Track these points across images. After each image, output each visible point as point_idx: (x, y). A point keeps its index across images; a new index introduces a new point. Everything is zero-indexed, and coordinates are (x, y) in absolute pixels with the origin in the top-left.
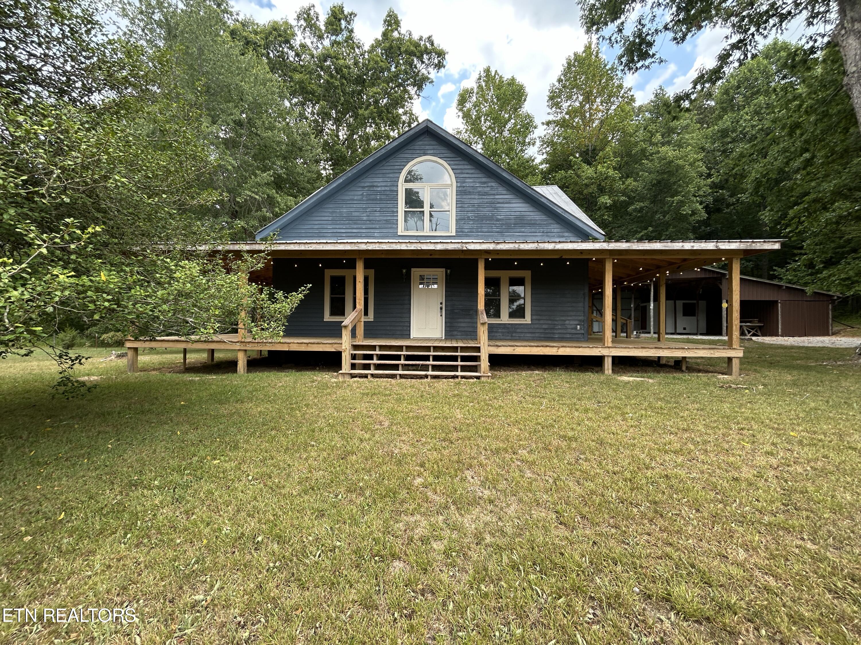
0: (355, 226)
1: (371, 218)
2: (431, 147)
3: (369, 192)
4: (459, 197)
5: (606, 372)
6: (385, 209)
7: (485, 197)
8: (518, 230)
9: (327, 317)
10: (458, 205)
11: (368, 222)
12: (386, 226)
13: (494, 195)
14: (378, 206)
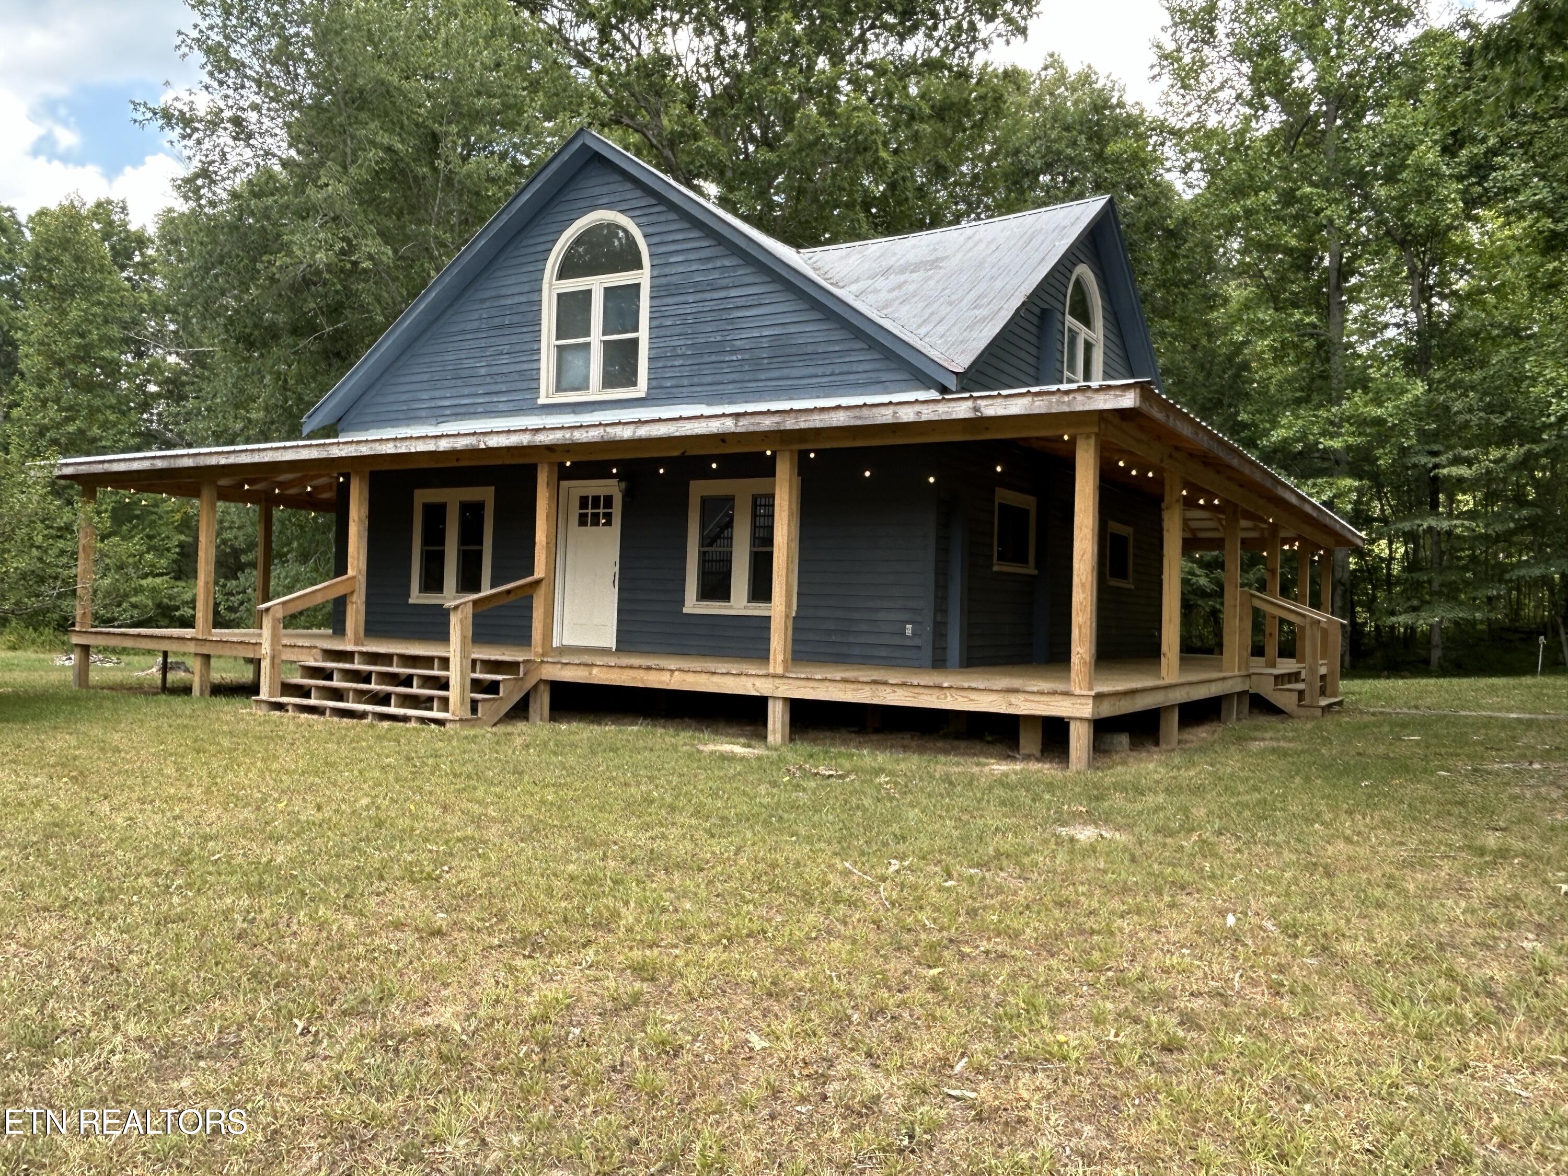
0: (466, 391)
1: (495, 370)
2: (605, 189)
3: (493, 312)
4: (657, 302)
5: (770, 738)
6: (518, 348)
7: (708, 296)
8: (777, 374)
9: (416, 597)
10: (656, 323)
11: (488, 379)
12: (519, 385)
13: (726, 288)
14: (506, 340)
